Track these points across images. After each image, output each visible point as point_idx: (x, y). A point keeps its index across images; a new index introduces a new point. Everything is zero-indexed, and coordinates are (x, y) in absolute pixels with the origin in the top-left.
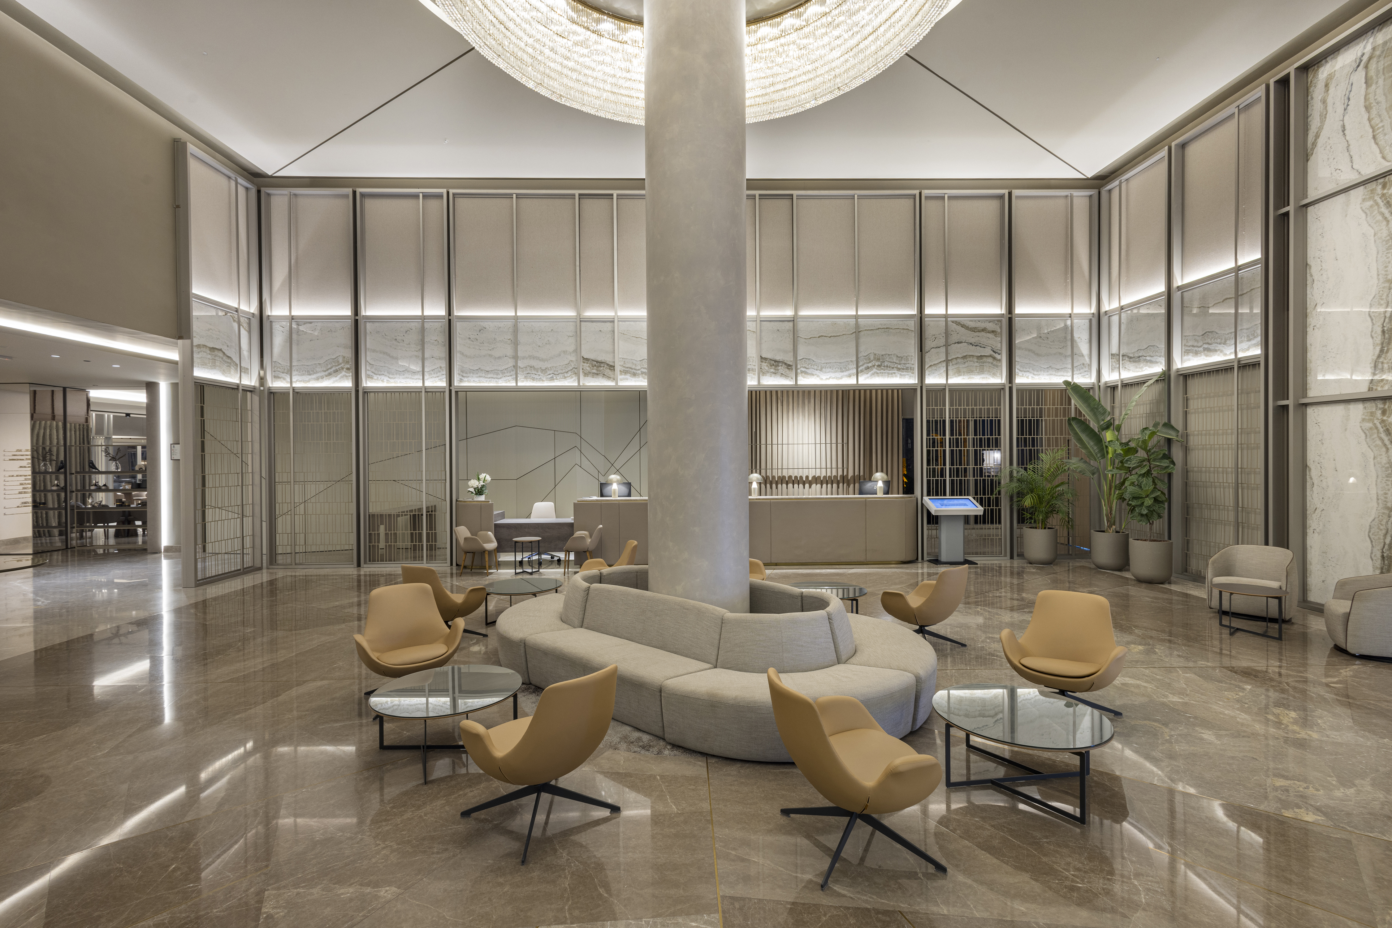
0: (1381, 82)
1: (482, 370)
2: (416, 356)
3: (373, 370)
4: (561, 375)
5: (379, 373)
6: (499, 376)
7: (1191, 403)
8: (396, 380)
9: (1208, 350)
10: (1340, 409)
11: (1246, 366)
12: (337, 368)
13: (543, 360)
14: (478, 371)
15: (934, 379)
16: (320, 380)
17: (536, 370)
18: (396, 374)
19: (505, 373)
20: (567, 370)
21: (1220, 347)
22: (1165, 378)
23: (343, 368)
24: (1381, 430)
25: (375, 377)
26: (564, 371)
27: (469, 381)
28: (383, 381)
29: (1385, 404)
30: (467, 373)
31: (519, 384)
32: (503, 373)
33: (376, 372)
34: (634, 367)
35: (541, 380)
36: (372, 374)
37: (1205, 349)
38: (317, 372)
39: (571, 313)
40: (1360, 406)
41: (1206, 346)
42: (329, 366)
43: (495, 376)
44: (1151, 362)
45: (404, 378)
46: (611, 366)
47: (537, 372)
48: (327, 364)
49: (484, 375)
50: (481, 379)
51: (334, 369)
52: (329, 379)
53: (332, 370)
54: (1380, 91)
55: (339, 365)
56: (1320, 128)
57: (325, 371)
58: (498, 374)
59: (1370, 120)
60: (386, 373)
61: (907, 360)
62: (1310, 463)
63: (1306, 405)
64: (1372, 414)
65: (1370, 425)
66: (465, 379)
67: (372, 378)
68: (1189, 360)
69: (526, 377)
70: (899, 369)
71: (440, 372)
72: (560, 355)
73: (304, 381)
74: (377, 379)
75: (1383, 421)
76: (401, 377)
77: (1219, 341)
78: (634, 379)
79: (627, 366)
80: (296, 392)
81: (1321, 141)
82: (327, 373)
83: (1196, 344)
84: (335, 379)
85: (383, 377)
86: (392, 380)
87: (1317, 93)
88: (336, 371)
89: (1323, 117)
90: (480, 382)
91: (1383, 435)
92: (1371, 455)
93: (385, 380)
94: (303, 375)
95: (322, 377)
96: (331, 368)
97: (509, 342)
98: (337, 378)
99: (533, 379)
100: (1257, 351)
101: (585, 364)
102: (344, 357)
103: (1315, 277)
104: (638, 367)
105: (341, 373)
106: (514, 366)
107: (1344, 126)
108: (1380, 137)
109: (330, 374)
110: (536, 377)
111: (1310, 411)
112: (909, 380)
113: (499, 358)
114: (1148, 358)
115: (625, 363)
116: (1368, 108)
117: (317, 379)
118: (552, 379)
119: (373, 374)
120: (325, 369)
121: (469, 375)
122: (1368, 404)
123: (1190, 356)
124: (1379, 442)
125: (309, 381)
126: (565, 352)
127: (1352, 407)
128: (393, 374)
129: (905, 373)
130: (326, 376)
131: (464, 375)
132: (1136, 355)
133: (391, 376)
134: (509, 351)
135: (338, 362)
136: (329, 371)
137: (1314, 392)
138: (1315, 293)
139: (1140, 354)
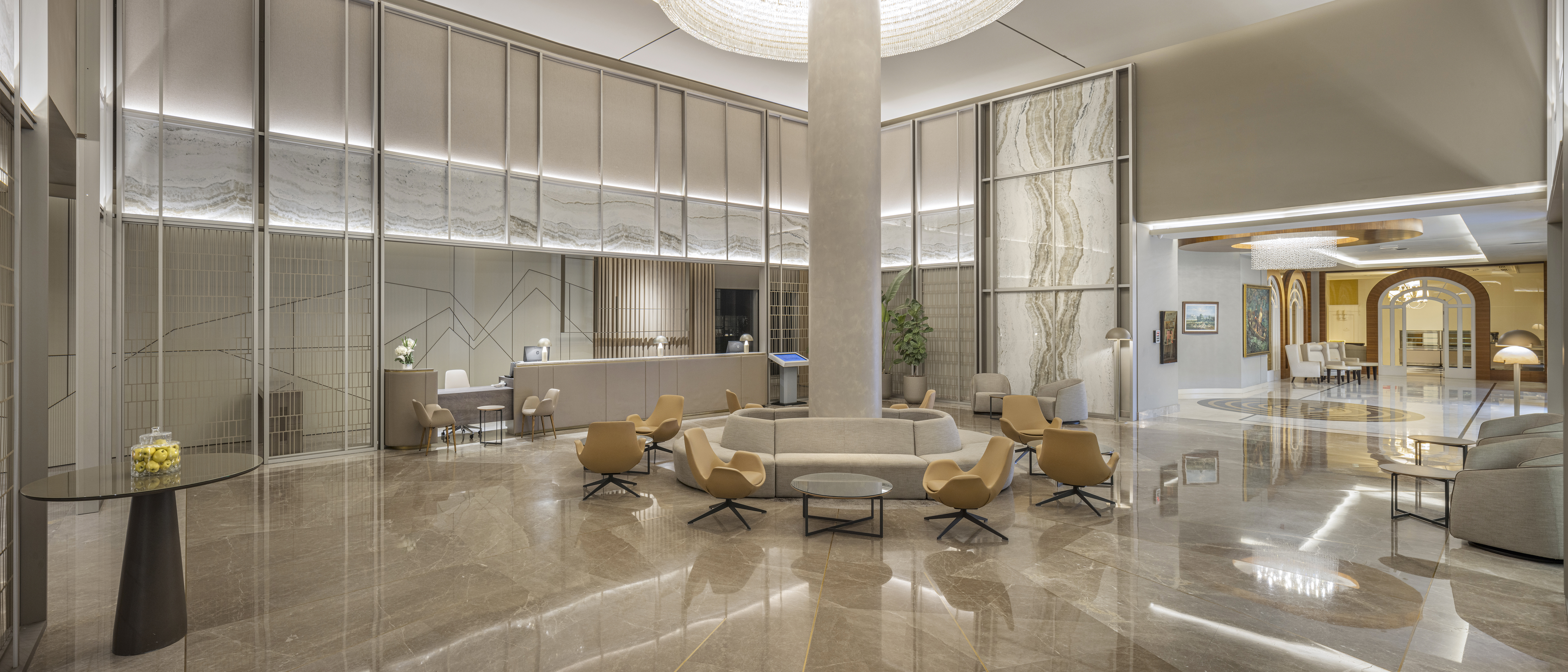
0: (1034, 124)
1: (410, 218)
2: (334, 193)
3: (277, 204)
4: (490, 232)
5: (286, 209)
6: (429, 227)
7: (925, 287)
8: (308, 220)
9: (939, 255)
10: (1015, 295)
11: (964, 267)
12: (227, 196)
13: (472, 213)
14: (403, 219)
15: (774, 260)
16: (201, 210)
17: (466, 223)
18: (309, 213)
19: (435, 224)
20: (495, 227)
21: (946, 254)
22: (913, 270)
23: (235, 198)
24: (1035, 308)
25: (280, 214)
26: (492, 227)
27: (396, 230)
28: (290, 220)
29: (1037, 294)
30: (394, 220)
31: (452, 238)
32: (433, 224)
33: (282, 208)
34: (552, 229)
35: (470, 235)
36: (275, 209)
37: (936, 254)
38: (196, 200)
39: (498, 167)
40: (1025, 295)
41: (937, 252)
42: (215, 193)
43: (425, 226)
44: (898, 258)
45: (318, 219)
46: (534, 227)
47: (467, 225)
48: (212, 190)
49: (412, 224)
50: (410, 228)
51: (222, 197)
52: (214, 211)
53: (219, 199)
54: (1033, 129)
55: (229, 193)
56: (1004, 139)
57: (209, 199)
58: (427, 224)
59: (1029, 143)
60: (295, 210)
61: (757, 243)
62: (999, 326)
63: (997, 292)
64: (1031, 299)
65: (1030, 305)
66: (392, 227)
67: (276, 215)
68: (926, 260)
69: (456, 231)
70: (752, 250)
71: (362, 215)
72: (488, 210)
73: (176, 210)
74: (283, 217)
75: (1036, 303)
76: (314, 217)
77: (945, 250)
78: (552, 242)
79: (547, 228)
80: (169, 225)
81: (1004, 146)
82: (211, 201)
83: (930, 250)
84: (223, 211)
85: (290, 215)
86: (303, 220)
87: (1002, 118)
88: (225, 201)
89: (1005, 133)
90: (408, 232)
91: (1036, 311)
92: (1030, 321)
93: (294, 219)
94: (175, 201)
95: (204, 207)
96: (217, 196)
97: (440, 189)
98: (227, 210)
99: (463, 234)
100: (972, 259)
101: (512, 222)
102: (237, 183)
103: (1002, 221)
104: (556, 231)
105: (233, 203)
106: (444, 217)
107: (1016, 142)
108: (1034, 153)
109: (215, 204)
110: (466, 231)
111: (999, 296)
112: (760, 259)
113: (429, 206)
114: (896, 255)
115: (545, 225)
116: (1028, 136)
117: (197, 209)
118: (481, 235)
119: (277, 210)
120: (208, 196)
121: (396, 222)
122: (1029, 294)
123: (926, 257)
124: (1034, 314)
125: (183, 210)
126: (493, 207)
127: (1021, 295)
128: (304, 213)
129: (755, 254)
130: (211, 206)
131: (391, 222)
132: (887, 252)
133: (301, 214)
134: (440, 200)
135: (229, 188)
136: (215, 199)
137: (1001, 286)
138: (1001, 230)
139: (890, 252)
